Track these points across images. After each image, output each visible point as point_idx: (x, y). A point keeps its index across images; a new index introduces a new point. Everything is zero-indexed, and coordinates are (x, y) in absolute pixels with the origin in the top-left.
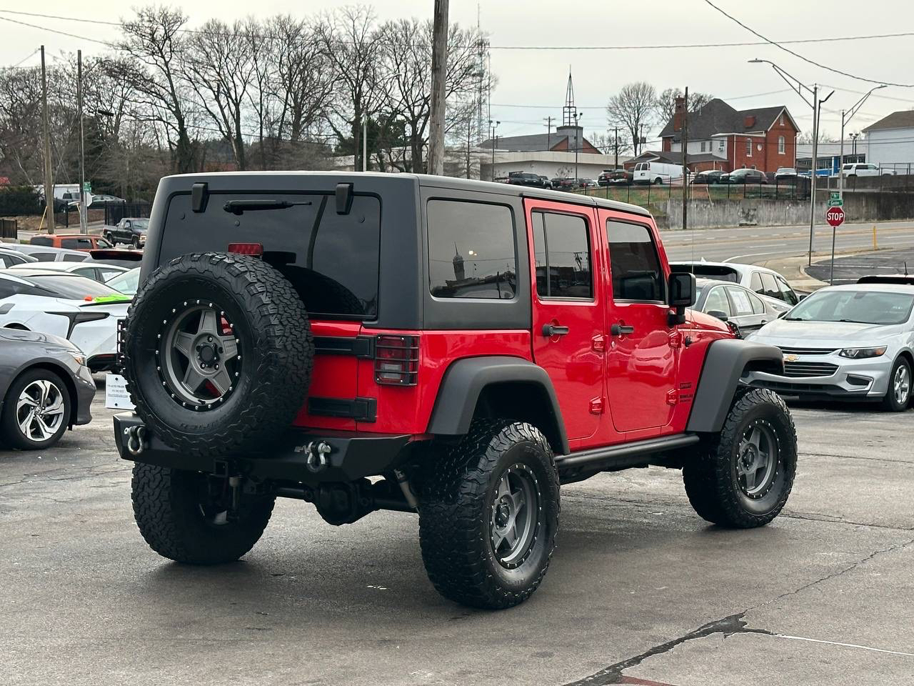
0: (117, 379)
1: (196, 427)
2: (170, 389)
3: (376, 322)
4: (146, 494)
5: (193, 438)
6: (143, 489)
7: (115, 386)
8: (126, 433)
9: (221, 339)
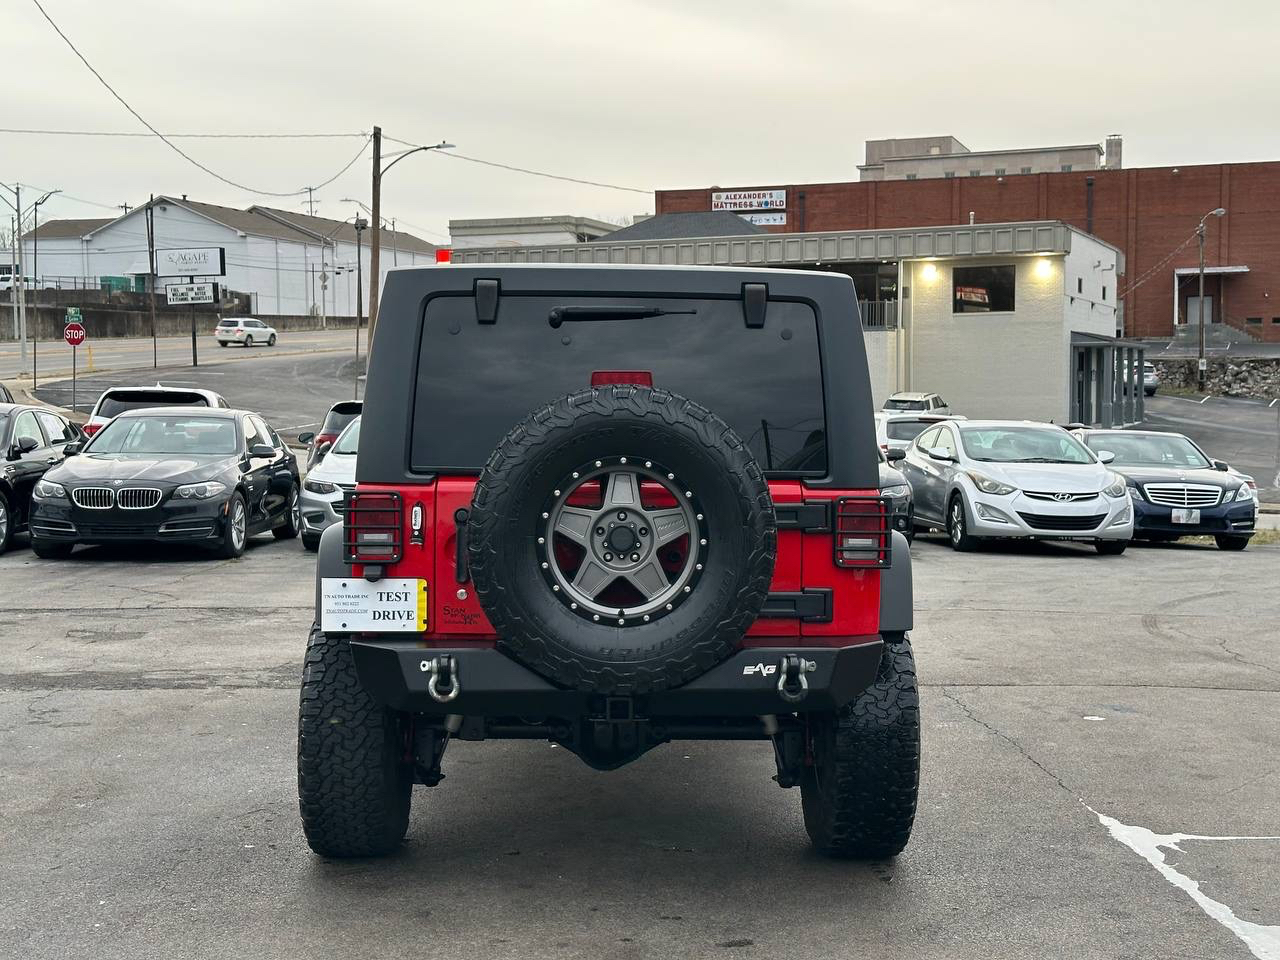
0: (344, 585)
1: (630, 651)
2: (564, 599)
3: (827, 481)
4: (338, 760)
5: (627, 668)
6: (332, 752)
7: (342, 597)
8: (423, 669)
9: (649, 515)
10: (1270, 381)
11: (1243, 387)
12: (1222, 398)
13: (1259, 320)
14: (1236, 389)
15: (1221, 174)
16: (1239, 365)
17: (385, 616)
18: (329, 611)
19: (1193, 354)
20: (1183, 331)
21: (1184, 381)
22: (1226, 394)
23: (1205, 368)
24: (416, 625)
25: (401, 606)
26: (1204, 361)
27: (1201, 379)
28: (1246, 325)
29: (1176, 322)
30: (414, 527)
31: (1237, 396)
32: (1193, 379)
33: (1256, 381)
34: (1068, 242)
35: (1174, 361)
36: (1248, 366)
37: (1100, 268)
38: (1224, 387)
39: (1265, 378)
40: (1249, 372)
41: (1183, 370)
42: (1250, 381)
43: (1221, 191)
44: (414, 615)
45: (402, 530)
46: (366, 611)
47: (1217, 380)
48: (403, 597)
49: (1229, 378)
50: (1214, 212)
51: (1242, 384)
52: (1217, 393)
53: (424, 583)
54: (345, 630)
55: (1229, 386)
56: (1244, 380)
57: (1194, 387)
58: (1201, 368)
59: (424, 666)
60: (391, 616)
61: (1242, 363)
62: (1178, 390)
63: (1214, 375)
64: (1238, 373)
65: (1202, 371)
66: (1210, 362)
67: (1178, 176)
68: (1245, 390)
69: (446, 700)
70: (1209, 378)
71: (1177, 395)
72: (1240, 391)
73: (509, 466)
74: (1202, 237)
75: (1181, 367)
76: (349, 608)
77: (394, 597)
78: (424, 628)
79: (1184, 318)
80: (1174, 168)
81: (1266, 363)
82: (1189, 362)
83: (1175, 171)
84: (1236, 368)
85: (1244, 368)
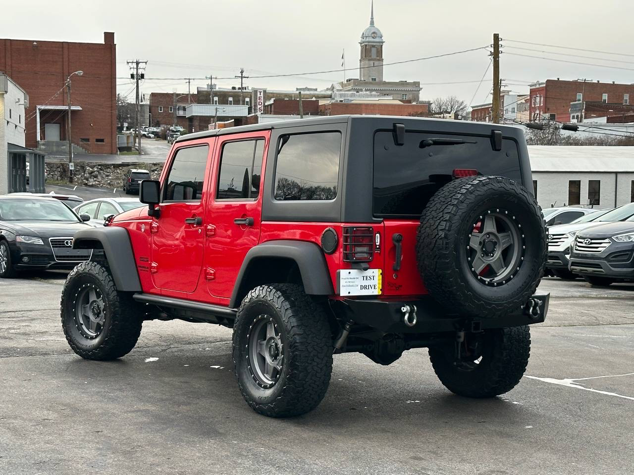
0: (349, 273)
7: (349, 279)
9: (499, 235)
10: (110, 178)
11: (96, 181)
12: (84, 187)
13: (88, 140)
14: (92, 182)
15: (63, 48)
16: (92, 167)
17: (365, 287)
18: (343, 286)
19: (65, 159)
20: (43, 145)
21: (60, 176)
22: (86, 185)
23: (73, 169)
24: (377, 292)
25: (371, 282)
26: (72, 164)
27: (71, 175)
28: (81, 143)
29: (39, 138)
30: (377, 244)
31: (92, 186)
32: (66, 175)
33: (102, 178)
34: (6, 86)
35: (53, 164)
36: (98, 168)
37: (19, 103)
38: (85, 180)
39: (107, 176)
40: (98, 171)
41: (59, 170)
42: (99, 177)
43: (63, 58)
44: (377, 287)
45: (372, 245)
46: (357, 286)
47: (80, 176)
48: (372, 278)
49: (87, 175)
50: (76, 73)
51: (95, 179)
52: (81, 184)
53: (381, 271)
54: (350, 295)
55: (88, 180)
56: (96, 177)
57: (67, 180)
58: (71, 168)
59: (403, 309)
60: (367, 288)
61: (94, 166)
62: (57, 182)
63: (77, 173)
64: (92, 172)
65: (71, 170)
66: (76, 165)
67: (36, 46)
68: (97, 182)
69: (412, 325)
70: (75, 175)
71: (56, 185)
72: (94, 183)
73: (461, 213)
74: (69, 87)
75: (58, 167)
76: (351, 284)
77: (369, 278)
78: (380, 293)
79: (43, 137)
80: (34, 41)
81: (107, 166)
82: (62, 165)
83: (35, 43)
84: (91, 169)
85: (96, 169)
